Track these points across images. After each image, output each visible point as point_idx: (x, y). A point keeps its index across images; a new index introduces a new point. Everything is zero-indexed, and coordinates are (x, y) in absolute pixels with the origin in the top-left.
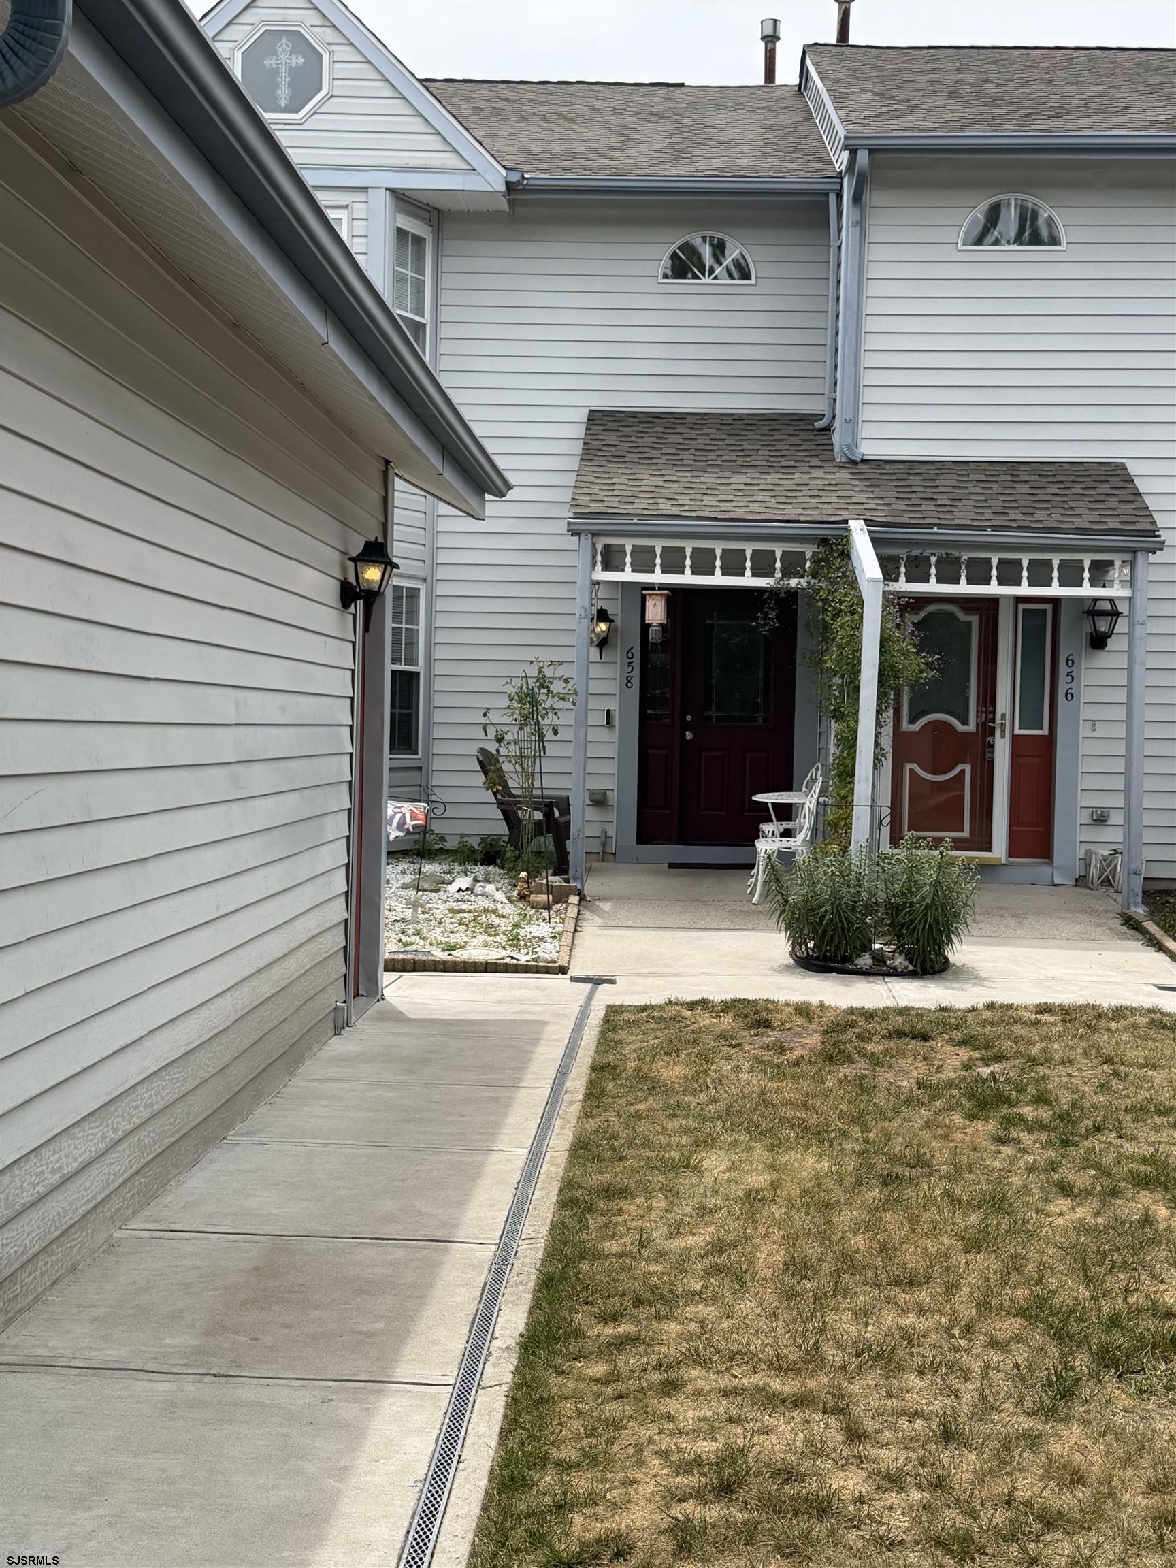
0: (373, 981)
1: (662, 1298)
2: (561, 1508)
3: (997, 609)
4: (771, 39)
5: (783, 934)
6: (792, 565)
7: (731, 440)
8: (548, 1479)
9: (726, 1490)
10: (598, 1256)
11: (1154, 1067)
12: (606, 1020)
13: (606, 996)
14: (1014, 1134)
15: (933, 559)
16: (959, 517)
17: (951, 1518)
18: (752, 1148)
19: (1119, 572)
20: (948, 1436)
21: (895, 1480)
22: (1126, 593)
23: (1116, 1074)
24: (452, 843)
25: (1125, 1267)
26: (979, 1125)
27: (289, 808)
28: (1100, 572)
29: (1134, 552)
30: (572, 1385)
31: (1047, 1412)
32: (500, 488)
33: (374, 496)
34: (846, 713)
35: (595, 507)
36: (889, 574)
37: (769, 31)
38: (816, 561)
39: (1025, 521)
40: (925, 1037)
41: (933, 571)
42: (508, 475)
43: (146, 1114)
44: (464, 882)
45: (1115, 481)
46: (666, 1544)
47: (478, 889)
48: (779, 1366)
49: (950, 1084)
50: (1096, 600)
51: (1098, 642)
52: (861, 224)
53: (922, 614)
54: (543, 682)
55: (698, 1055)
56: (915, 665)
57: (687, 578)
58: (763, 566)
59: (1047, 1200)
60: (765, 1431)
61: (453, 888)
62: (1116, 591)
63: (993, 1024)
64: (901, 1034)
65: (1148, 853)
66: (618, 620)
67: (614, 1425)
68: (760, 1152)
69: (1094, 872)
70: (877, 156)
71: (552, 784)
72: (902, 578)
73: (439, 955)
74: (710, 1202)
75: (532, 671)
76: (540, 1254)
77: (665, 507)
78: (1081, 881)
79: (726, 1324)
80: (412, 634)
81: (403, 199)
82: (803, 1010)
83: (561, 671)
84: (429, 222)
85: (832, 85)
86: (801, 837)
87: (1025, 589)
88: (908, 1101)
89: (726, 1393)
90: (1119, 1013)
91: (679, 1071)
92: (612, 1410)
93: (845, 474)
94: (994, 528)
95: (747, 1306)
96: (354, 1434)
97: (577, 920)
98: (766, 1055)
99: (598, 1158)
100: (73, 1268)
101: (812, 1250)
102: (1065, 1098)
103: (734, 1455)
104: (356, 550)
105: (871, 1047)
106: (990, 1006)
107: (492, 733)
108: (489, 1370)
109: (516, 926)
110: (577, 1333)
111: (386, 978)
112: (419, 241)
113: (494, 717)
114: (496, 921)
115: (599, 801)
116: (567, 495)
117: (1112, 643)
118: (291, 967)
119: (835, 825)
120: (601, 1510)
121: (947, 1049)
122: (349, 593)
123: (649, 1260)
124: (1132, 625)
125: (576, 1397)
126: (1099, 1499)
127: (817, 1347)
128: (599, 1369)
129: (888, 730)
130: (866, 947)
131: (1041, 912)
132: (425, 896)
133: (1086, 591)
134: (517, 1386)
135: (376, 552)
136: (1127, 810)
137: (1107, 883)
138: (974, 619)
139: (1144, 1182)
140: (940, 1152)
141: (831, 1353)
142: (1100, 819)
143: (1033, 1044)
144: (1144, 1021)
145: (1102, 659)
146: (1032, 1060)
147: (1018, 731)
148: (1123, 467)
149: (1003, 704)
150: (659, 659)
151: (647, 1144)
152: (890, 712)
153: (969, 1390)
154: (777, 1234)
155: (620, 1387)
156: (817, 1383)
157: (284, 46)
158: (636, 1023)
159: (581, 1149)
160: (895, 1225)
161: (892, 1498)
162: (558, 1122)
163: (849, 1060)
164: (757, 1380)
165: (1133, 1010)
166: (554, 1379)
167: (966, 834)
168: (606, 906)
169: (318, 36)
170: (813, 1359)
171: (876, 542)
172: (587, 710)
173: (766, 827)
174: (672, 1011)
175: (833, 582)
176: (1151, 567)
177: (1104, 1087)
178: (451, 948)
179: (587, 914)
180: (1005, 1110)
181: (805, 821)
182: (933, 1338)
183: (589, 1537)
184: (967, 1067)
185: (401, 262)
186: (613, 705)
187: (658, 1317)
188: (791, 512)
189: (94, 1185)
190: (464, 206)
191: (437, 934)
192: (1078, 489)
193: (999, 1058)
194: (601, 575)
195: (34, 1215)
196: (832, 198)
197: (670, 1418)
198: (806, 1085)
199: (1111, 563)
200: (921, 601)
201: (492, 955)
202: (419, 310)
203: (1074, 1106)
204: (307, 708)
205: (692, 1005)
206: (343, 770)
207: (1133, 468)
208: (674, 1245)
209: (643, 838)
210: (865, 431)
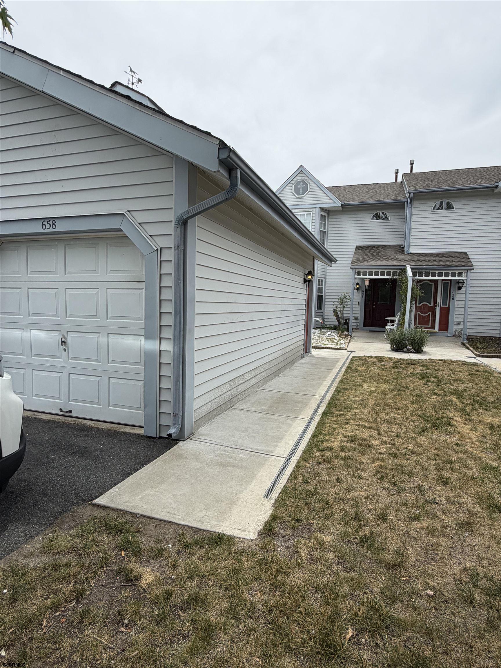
0: (309, 350)
1: (349, 408)
2: (323, 441)
3: (438, 282)
4: (397, 173)
5: (389, 345)
6: (395, 274)
7: (384, 250)
8: (321, 436)
9: (352, 441)
10: (339, 400)
11: (461, 372)
12: (352, 359)
13: (353, 354)
14: (428, 383)
15: (424, 272)
16: (430, 264)
17: (394, 450)
18: (373, 383)
19: (464, 274)
20: (397, 436)
21: (385, 443)
22: (466, 278)
23: (452, 373)
24: (328, 326)
25: (444, 409)
26: (421, 381)
27: (293, 319)
28: (460, 274)
29: (467, 270)
30: (329, 421)
31: (419, 434)
32: (335, 261)
33: (311, 263)
34: (404, 302)
35: (356, 264)
36: (414, 274)
37: (396, 172)
38: (399, 273)
39: (444, 264)
40: (414, 364)
41: (424, 274)
42: (336, 258)
43: (263, 370)
44: (329, 333)
45: (465, 256)
46: (339, 449)
47: (332, 334)
48: (368, 421)
49: (417, 373)
50: (459, 280)
51: (460, 288)
52: (411, 208)
53: (422, 283)
54: (345, 296)
55: (367, 366)
56: (419, 293)
57: (374, 277)
58: (389, 274)
59: (431, 396)
60: (363, 432)
61: (327, 334)
62: (463, 278)
63: (429, 363)
64: (409, 364)
65: (468, 330)
66: (361, 285)
67: (335, 428)
68: (375, 384)
69: (457, 334)
70: (415, 194)
71: (345, 316)
72: (417, 276)
73: (323, 346)
74: (363, 392)
75: (343, 294)
76: (329, 399)
77: (370, 263)
78: (454, 336)
79: (360, 413)
80: (322, 288)
81: (322, 209)
82: (390, 359)
83: (348, 294)
84: (327, 213)
85: (407, 181)
86: (395, 326)
87: (443, 278)
88: (408, 376)
89: (357, 425)
90: (456, 361)
91: (363, 368)
92: (336, 426)
93: (406, 256)
94: (437, 266)
95: (365, 411)
96: (290, 425)
97: (350, 340)
98: (381, 366)
99: (344, 383)
100: (249, 395)
101: (380, 402)
102: (441, 377)
103: (356, 435)
104: (307, 273)
105: (402, 366)
106: (429, 359)
107: (335, 306)
108: (316, 418)
109: (338, 341)
110: (332, 413)
111: (312, 350)
112: (325, 216)
113: (336, 303)
114: (334, 340)
115: (356, 319)
116: (351, 262)
117: (463, 288)
118: (292, 347)
119: (401, 324)
120: (329, 442)
121: (418, 367)
122: (305, 281)
123: (348, 401)
124: (466, 285)
125: (330, 423)
126: (424, 450)
127: (376, 419)
128: (335, 419)
129: (414, 306)
130: (406, 347)
131: (444, 342)
132: (321, 335)
133: (457, 278)
134: (320, 421)
135: (311, 273)
136: (464, 322)
137: (460, 336)
138: (433, 284)
139: (452, 394)
140: (412, 386)
141: (379, 420)
142: (459, 324)
143: (436, 367)
144: (461, 363)
145: (460, 292)
146: (436, 370)
147: (442, 306)
148: (466, 253)
149: (438, 301)
150: (369, 292)
151: (354, 381)
152: (414, 302)
153: (404, 429)
154: (374, 398)
155: (338, 422)
156: (375, 425)
157: (301, 183)
158: (357, 359)
159: (341, 381)
160: (398, 398)
161: (384, 446)
162: (338, 376)
163: (398, 368)
164: (363, 423)
165: (459, 361)
166: (327, 420)
167: (430, 326)
168: (355, 338)
169: (307, 181)
170: (375, 421)
171: (412, 269)
172: (353, 302)
173: (388, 324)
174: (365, 357)
175: (403, 277)
176: (471, 273)
177: (449, 375)
178: (325, 345)
179: (352, 339)
180: (428, 379)
181: (396, 323)
182: (400, 419)
183: (326, 446)
184: (422, 370)
185: (321, 220)
186: (359, 301)
187: (348, 411)
188: (395, 263)
189: (253, 382)
190: (334, 209)
191: (323, 342)
192: (456, 258)
193: (429, 369)
194: (356, 276)
195: (242, 385)
196: (406, 203)
197: (346, 428)
198: (388, 372)
199: (462, 272)
200: (420, 281)
201: (332, 346)
202: (325, 229)
203: (442, 379)
204: (297, 302)
205: (369, 357)
206: (304, 312)
207: (469, 253)
208: (354, 399)
209: (364, 326)
210: (411, 247)
